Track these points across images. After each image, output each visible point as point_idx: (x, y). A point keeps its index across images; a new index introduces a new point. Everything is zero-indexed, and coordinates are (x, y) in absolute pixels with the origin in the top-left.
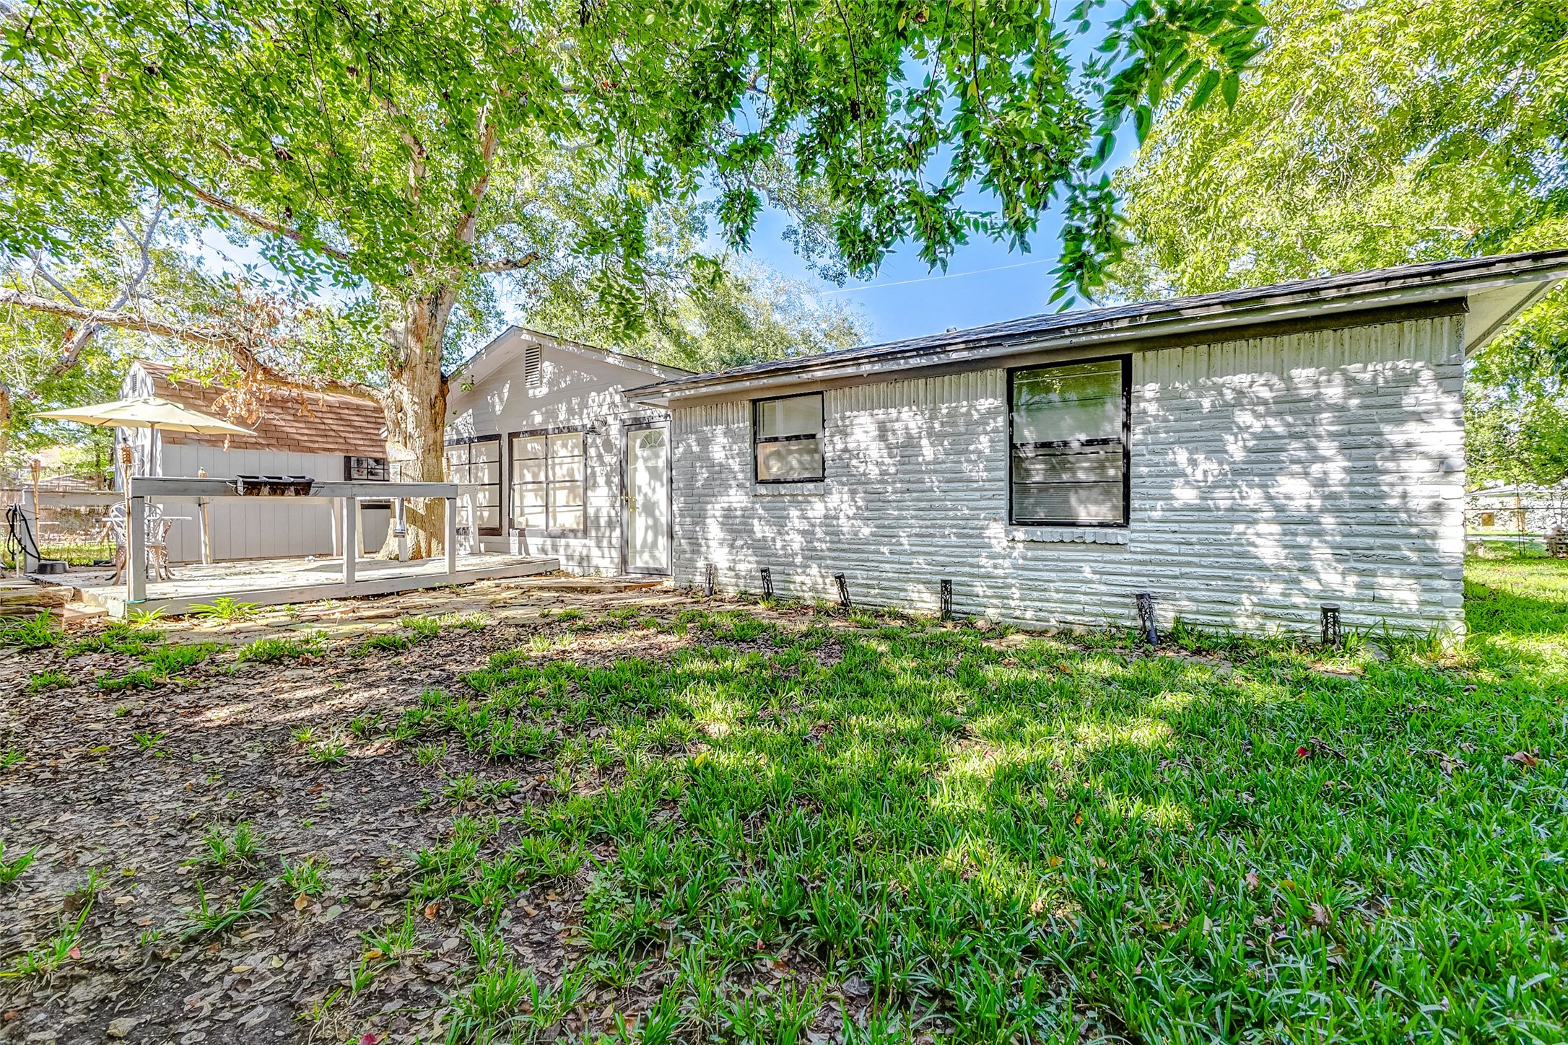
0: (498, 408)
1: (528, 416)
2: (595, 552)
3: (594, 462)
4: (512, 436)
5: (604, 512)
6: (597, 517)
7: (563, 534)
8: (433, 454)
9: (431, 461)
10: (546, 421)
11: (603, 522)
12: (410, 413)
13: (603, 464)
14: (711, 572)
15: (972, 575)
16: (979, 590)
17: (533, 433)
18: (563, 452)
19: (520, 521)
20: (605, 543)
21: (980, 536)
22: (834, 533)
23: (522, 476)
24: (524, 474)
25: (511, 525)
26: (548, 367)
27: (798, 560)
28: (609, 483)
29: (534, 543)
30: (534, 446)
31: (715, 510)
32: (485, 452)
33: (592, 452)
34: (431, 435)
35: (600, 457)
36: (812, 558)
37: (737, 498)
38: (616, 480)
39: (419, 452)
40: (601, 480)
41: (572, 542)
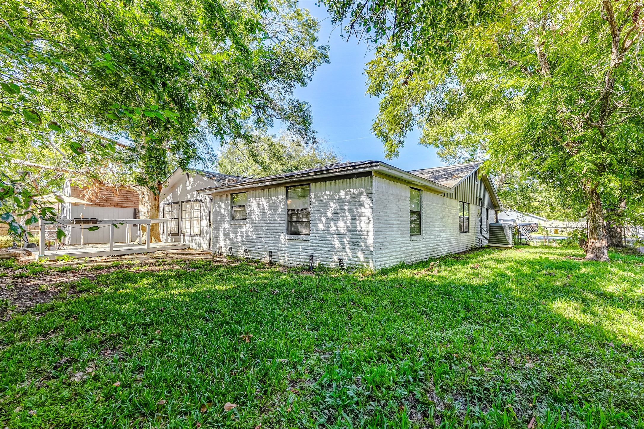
0: (179, 193)
1: (187, 196)
2: (202, 242)
3: (203, 212)
4: (183, 202)
5: (205, 229)
6: (203, 230)
7: (194, 236)
8: (154, 209)
9: (154, 211)
10: (191, 198)
11: (205, 231)
12: (146, 195)
13: (205, 212)
14: (220, 248)
15: (278, 250)
16: (279, 254)
17: (187, 201)
18: (196, 208)
19: (184, 230)
20: (205, 239)
21: (279, 238)
22: (248, 236)
23: (185, 216)
24: (186, 215)
25: (181, 233)
26: (191, 179)
27: (240, 245)
28: (206, 219)
29: (187, 238)
30: (188, 205)
31: (221, 229)
32: (175, 207)
33: (202, 208)
34: (154, 203)
35: (204, 210)
36: (243, 244)
37: (226, 226)
38: (208, 218)
39: (149, 208)
40: (204, 218)
41: (197, 238)
